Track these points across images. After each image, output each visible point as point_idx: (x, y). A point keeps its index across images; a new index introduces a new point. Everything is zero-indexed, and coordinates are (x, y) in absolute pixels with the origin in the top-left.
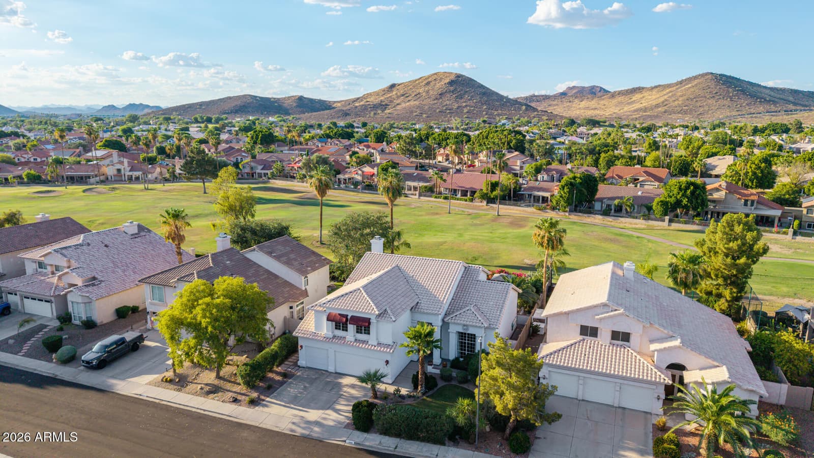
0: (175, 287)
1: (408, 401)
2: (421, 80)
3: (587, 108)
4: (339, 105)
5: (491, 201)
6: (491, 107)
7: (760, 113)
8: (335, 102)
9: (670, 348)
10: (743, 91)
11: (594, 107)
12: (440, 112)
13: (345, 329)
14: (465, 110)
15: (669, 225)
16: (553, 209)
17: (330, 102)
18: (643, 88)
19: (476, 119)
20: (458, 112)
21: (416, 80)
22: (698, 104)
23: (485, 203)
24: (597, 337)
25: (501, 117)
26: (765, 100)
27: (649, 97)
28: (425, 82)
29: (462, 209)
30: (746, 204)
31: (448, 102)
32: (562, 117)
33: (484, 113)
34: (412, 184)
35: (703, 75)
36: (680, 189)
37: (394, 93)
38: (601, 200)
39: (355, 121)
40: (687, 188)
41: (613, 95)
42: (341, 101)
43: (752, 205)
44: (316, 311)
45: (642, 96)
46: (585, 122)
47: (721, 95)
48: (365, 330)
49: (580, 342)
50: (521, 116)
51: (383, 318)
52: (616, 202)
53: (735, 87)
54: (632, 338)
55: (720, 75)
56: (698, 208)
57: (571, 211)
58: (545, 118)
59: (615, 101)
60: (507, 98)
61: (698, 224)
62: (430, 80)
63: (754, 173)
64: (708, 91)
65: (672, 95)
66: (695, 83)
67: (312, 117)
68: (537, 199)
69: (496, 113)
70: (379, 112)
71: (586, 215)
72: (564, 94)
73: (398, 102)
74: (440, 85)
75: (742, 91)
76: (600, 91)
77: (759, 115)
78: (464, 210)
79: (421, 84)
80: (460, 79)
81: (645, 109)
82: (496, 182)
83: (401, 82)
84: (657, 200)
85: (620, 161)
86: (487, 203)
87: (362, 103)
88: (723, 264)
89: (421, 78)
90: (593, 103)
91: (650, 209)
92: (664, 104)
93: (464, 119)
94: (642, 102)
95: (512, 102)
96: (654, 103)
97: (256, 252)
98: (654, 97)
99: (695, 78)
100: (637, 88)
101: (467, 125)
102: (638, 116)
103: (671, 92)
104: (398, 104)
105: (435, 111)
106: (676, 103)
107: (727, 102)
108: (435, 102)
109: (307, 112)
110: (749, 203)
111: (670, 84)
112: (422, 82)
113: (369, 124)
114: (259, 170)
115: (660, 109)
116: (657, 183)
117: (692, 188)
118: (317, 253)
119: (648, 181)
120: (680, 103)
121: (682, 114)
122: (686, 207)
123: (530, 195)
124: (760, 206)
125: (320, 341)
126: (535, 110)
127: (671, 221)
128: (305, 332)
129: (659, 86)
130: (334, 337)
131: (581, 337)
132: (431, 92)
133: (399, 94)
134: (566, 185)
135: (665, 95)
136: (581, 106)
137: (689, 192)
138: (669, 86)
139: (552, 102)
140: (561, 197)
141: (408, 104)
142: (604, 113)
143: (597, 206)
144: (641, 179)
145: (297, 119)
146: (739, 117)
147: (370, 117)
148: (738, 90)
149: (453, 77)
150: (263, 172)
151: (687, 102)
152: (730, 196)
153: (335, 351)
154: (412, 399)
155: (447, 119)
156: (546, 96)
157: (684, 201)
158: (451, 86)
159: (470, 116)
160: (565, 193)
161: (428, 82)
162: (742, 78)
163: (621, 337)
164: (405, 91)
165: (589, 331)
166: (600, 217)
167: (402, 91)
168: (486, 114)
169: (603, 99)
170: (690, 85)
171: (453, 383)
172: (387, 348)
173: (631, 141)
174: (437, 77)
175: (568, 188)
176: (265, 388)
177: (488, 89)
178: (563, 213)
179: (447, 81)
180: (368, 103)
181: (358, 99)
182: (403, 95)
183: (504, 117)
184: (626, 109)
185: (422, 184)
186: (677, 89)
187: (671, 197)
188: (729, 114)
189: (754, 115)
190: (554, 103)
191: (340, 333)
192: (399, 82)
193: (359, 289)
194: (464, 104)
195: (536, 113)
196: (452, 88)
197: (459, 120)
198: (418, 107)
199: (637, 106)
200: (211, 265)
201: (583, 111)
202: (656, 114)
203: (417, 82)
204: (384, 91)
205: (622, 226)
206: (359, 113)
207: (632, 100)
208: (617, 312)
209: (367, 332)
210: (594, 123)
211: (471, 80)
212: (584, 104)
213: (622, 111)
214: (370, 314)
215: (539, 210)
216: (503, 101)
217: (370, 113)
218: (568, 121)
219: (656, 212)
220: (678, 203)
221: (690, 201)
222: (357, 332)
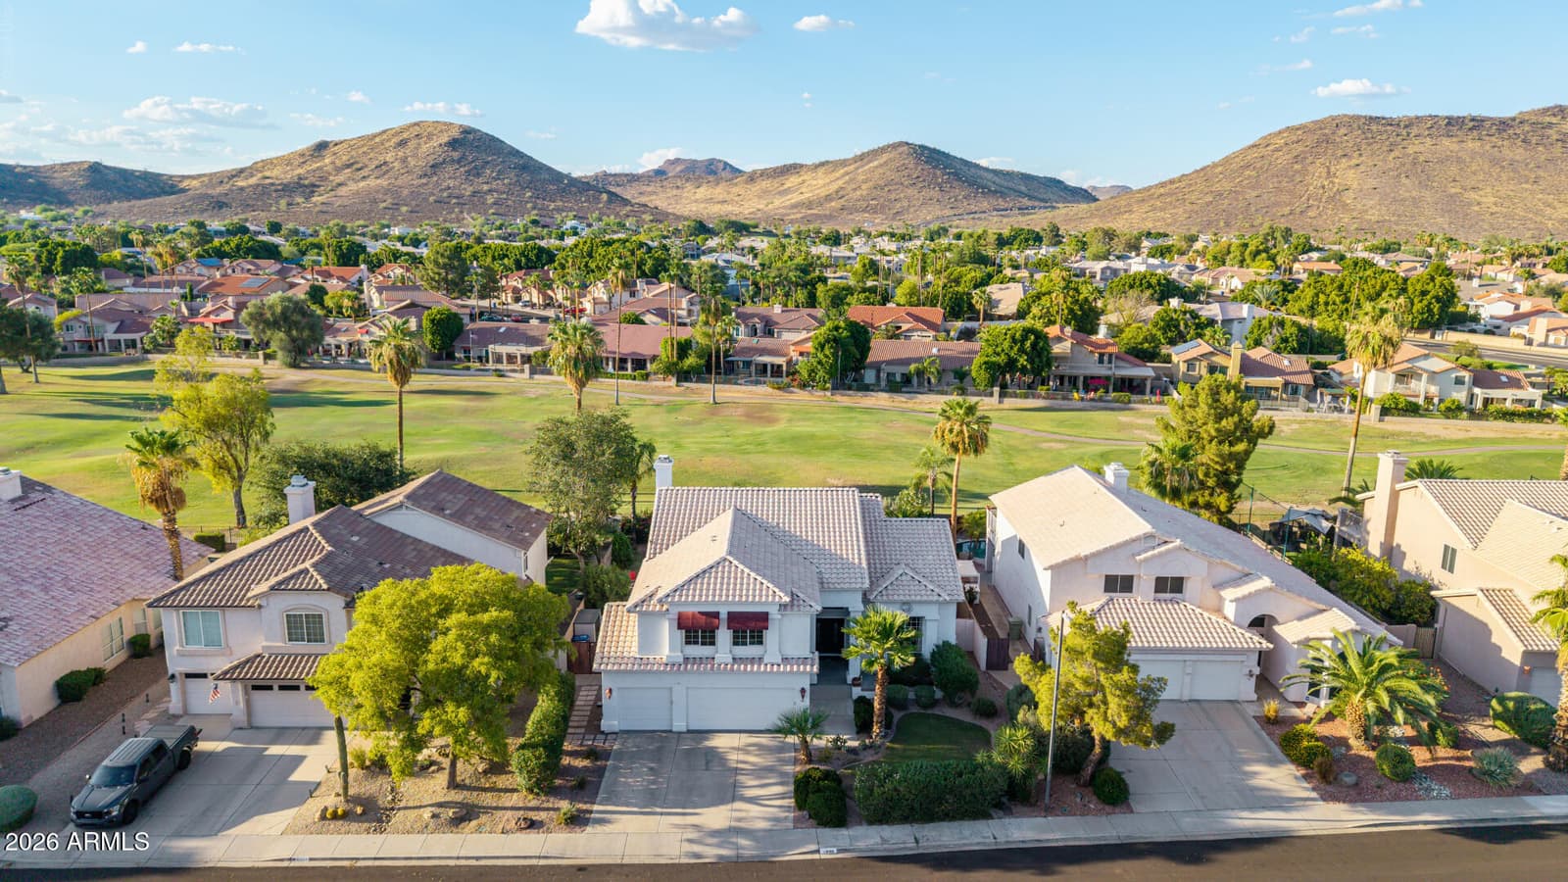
0: (260, 606)
1: (868, 757)
2: (385, 137)
3: (710, 200)
4: (195, 183)
5: (684, 376)
6: (541, 194)
7: (984, 212)
8: (184, 177)
9: (1258, 593)
10: (957, 176)
11: (721, 198)
12: (436, 202)
13: (710, 639)
14: (490, 200)
15: (1000, 402)
16: (803, 386)
17: (171, 177)
18: (801, 166)
19: (515, 217)
20: (476, 201)
21: (375, 136)
22: (893, 196)
23: (674, 381)
24: (1131, 591)
25: (564, 214)
26: (990, 190)
27: (815, 182)
28: (395, 140)
29: (638, 396)
30: (1101, 361)
31: (451, 183)
32: (678, 218)
33: (529, 205)
34: (504, 350)
35: (895, 146)
36: (1014, 340)
37: (327, 161)
38: (877, 367)
39: (246, 220)
40: (1024, 338)
41: (752, 178)
42: (200, 176)
43: (1110, 362)
44: (642, 614)
45: (800, 180)
46: (723, 225)
47: (924, 181)
48: (752, 637)
49: (1107, 604)
50: (602, 214)
51: (795, 608)
52: (912, 367)
53: (945, 168)
54: (1188, 586)
55: (920, 146)
56: (1042, 370)
57: (835, 388)
58: (647, 217)
59: (756, 188)
60: (568, 176)
61: (1044, 398)
62: (405, 136)
63: (1071, 311)
64: (905, 173)
65: (851, 180)
66: (884, 159)
67: (136, 210)
68: (763, 369)
69: (552, 206)
70: (300, 200)
71: (860, 394)
72: (660, 173)
73: (340, 178)
74: (431, 148)
75: (956, 174)
76: (724, 169)
77: (983, 216)
78: (643, 397)
79: (387, 145)
80: (471, 137)
81: (809, 205)
82: (686, 340)
83: (342, 139)
84: (978, 360)
85: (855, 296)
86: (678, 381)
87: (253, 181)
88: (1217, 455)
89: (384, 132)
90: (719, 192)
91: (962, 376)
92: (839, 194)
93: (492, 217)
94: (804, 190)
95: (580, 185)
96: (823, 192)
97: (404, 510)
98: (821, 182)
99: (883, 150)
100: (791, 166)
101: (500, 228)
102: (799, 216)
103: (847, 174)
104: (340, 185)
105: (426, 200)
106: (858, 193)
107: (935, 193)
108: (424, 181)
109: (115, 198)
110: (1106, 358)
111: (845, 160)
112: (389, 140)
113: (283, 227)
114: (110, 333)
115: (833, 204)
116: (932, 333)
117: (1032, 337)
118: (515, 502)
119: (917, 330)
120: (865, 193)
121: (868, 212)
122: (1024, 371)
123: (748, 364)
124: (1121, 364)
125: (658, 672)
126: (625, 202)
127: (1002, 395)
128: (619, 660)
129: (827, 162)
130: (686, 659)
131: (1108, 596)
132: (412, 162)
133: (338, 163)
134: (828, 341)
135: (838, 179)
136: (698, 196)
137: (1028, 344)
138: (844, 163)
139: (645, 188)
140: (820, 362)
141: (362, 184)
142: (741, 210)
143: (869, 376)
144: (905, 327)
145: (95, 216)
146: (955, 218)
147: (279, 209)
148: (949, 173)
149: (455, 133)
150: (123, 337)
151: (876, 193)
152: (1077, 348)
153: (688, 688)
154: (872, 752)
155: (453, 216)
156: (633, 176)
157: (1021, 360)
158: (454, 150)
159: (501, 211)
160: (826, 356)
161: (402, 139)
162: (952, 153)
163: (1167, 586)
164: (352, 157)
165: (1120, 584)
166: (885, 395)
167: (345, 158)
168: (534, 208)
169: (736, 184)
170: (876, 163)
171: (914, 710)
172: (805, 665)
173: (823, 260)
174: (419, 131)
175: (832, 347)
176: (572, 788)
177: (531, 158)
178: (821, 393)
179: (445, 139)
180: (268, 181)
181: (242, 171)
182: (349, 166)
183: (571, 214)
184: (777, 202)
185: (524, 350)
186: (857, 168)
187: (998, 354)
188: (939, 213)
189: (977, 216)
190: (649, 189)
191: (698, 650)
192: (337, 138)
193: (725, 559)
194: (486, 187)
195: (629, 208)
196: (456, 155)
197: (481, 220)
198: (387, 191)
199: (795, 198)
200: (330, 548)
201: (703, 205)
202: (828, 212)
203: (377, 140)
204: (302, 155)
205: (926, 408)
206: (250, 202)
207: (785, 187)
208: (1170, 546)
209: (758, 640)
210: (741, 228)
211: (493, 139)
212: (703, 192)
213: (770, 206)
214: (766, 603)
215: (779, 388)
216: (562, 182)
217: (277, 203)
218: (692, 224)
219: (978, 380)
220: (1011, 364)
221: (1031, 360)
222: (735, 643)
